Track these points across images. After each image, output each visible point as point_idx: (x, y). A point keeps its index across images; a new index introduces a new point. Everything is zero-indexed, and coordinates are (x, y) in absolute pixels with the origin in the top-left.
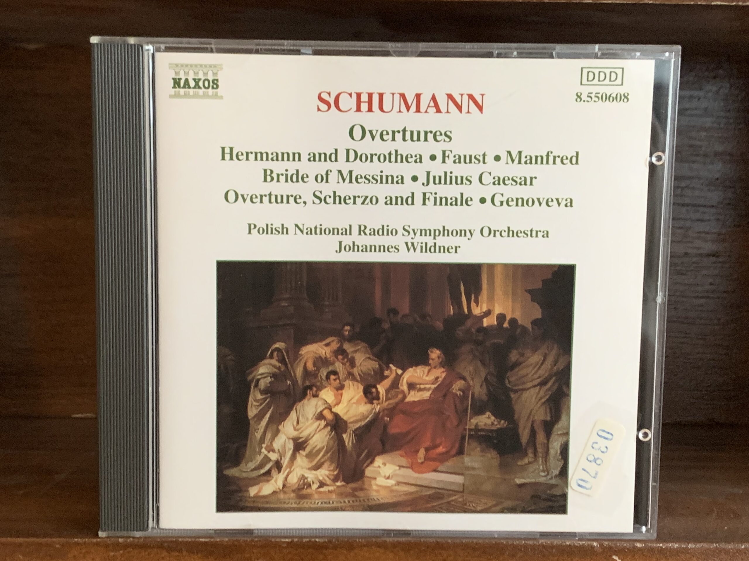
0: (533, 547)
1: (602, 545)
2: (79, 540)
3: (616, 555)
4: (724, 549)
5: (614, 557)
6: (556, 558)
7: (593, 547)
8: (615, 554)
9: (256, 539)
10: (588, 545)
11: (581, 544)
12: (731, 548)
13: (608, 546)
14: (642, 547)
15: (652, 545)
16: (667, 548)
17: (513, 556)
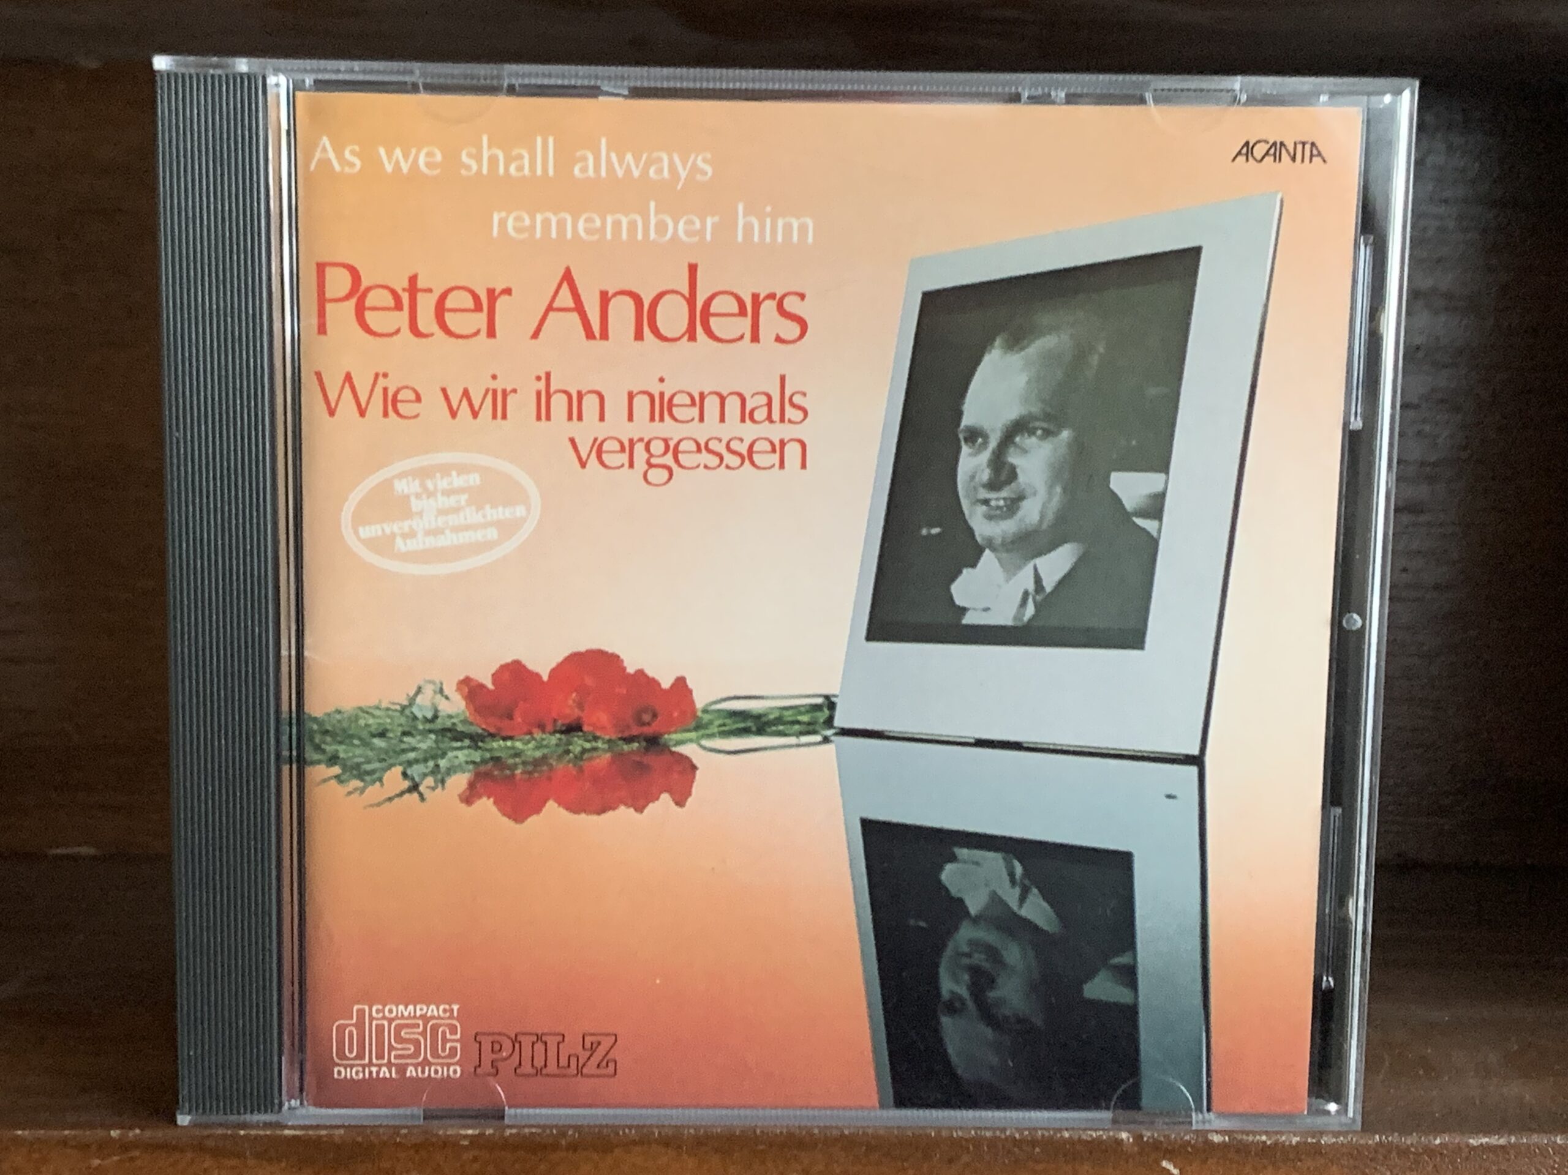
0: (993, 1142)
1: (1139, 1138)
2: (27, 1132)
3: (1170, 1160)
4: (1397, 1147)
5: (1165, 1164)
6: (1040, 1167)
7: (1119, 1142)
8: (1164, 1158)
9: (404, 1131)
10: (1109, 1137)
11: (1094, 1135)
12: (1412, 1144)
13: (1151, 1140)
14: (1224, 1141)
15: (1245, 1137)
16: (1276, 1144)
17: (950, 1161)
